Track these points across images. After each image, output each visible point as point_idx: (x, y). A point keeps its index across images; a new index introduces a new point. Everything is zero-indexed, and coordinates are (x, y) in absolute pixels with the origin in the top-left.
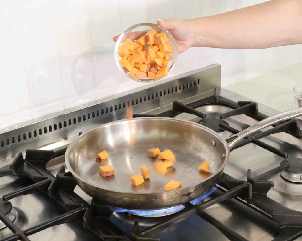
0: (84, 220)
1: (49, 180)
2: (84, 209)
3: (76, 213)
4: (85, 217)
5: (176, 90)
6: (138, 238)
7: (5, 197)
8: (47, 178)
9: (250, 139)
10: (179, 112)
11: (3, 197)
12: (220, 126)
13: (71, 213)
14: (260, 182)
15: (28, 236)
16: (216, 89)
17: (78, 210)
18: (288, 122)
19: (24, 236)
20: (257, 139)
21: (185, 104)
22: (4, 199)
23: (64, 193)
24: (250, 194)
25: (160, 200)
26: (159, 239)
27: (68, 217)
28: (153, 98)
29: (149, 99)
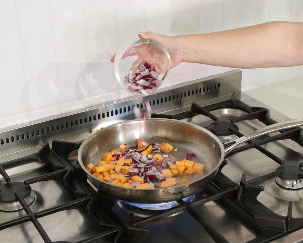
0: (87, 208)
1: (66, 170)
2: (89, 198)
3: (82, 201)
4: (88, 206)
5: (200, 91)
6: (130, 228)
7: (26, 182)
8: (64, 168)
9: (253, 144)
10: (196, 114)
11: (25, 182)
12: (229, 129)
13: (77, 201)
14: (250, 186)
15: (38, 218)
16: (234, 93)
17: (84, 199)
18: (293, 130)
19: (34, 218)
20: (259, 145)
21: (202, 107)
22: (25, 183)
23: (78, 182)
24: (239, 196)
25: (153, 196)
26: (147, 231)
27: (75, 204)
28: (178, 98)
29: (174, 99)
